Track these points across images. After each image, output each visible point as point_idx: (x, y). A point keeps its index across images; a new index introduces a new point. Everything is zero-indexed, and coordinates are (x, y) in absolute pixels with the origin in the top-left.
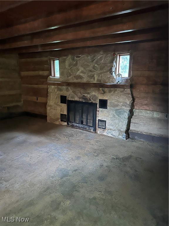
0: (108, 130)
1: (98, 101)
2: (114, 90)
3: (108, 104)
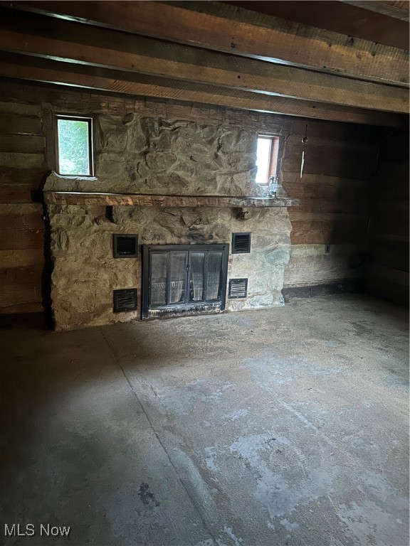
1: (231, 237)
2: (262, 210)
3: (253, 241)
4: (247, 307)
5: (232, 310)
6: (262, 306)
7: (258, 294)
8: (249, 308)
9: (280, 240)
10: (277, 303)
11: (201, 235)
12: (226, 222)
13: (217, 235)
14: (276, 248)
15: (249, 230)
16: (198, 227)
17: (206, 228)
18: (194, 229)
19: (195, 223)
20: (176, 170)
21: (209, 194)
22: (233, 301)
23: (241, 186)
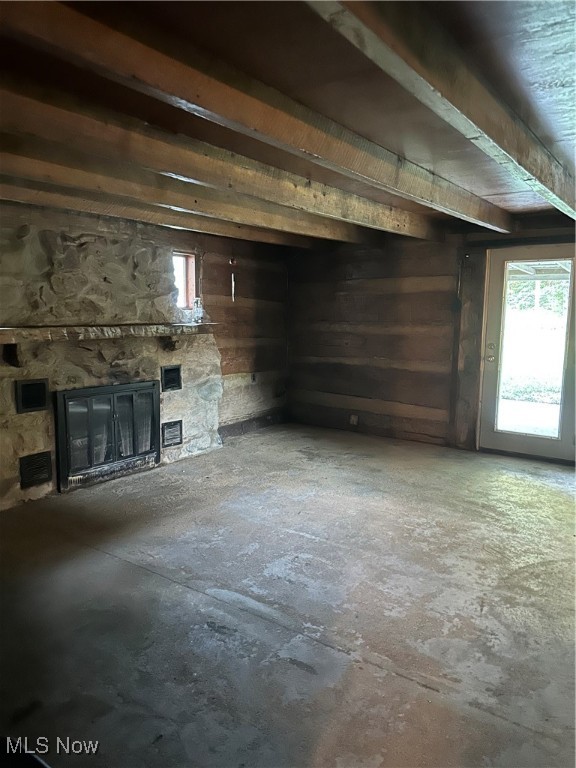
0: (190, 441)
1: (159, 371)
2: (190, 337)
3: (183, 375)
4: (184, 455)
5: (168, 461)
6: (200, 452)
7: (194, 437)
8: (187, 455)
9: (211, 372)
10: (215, 445)
11: (126, 373)
12: (152, 355)
13: (144, 371)
14: (207, 381)
15: (178, 363)
16: (121, 362)
17: (130, 363)
18: (118, 365)
19: (117, 358)
20: (88, 293)
21: (128, 322)
22: (168, 451)
23: (162, 311)
